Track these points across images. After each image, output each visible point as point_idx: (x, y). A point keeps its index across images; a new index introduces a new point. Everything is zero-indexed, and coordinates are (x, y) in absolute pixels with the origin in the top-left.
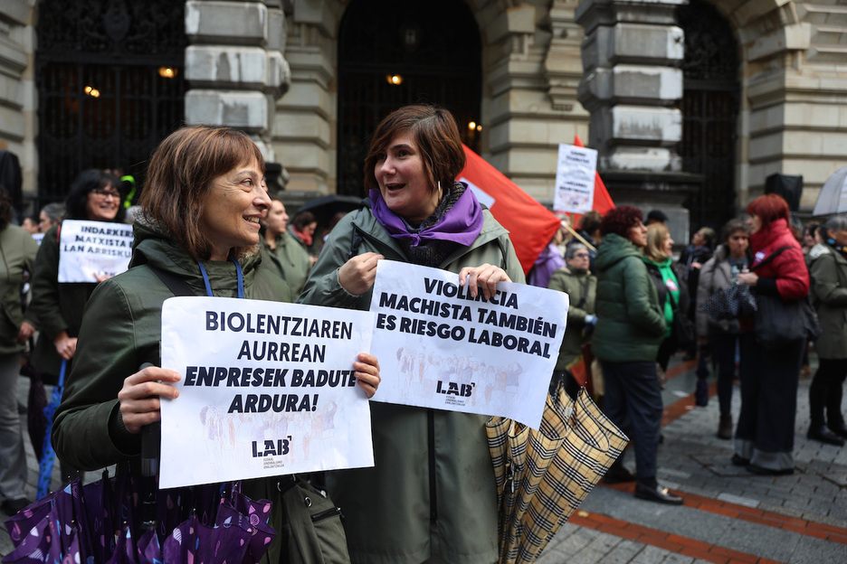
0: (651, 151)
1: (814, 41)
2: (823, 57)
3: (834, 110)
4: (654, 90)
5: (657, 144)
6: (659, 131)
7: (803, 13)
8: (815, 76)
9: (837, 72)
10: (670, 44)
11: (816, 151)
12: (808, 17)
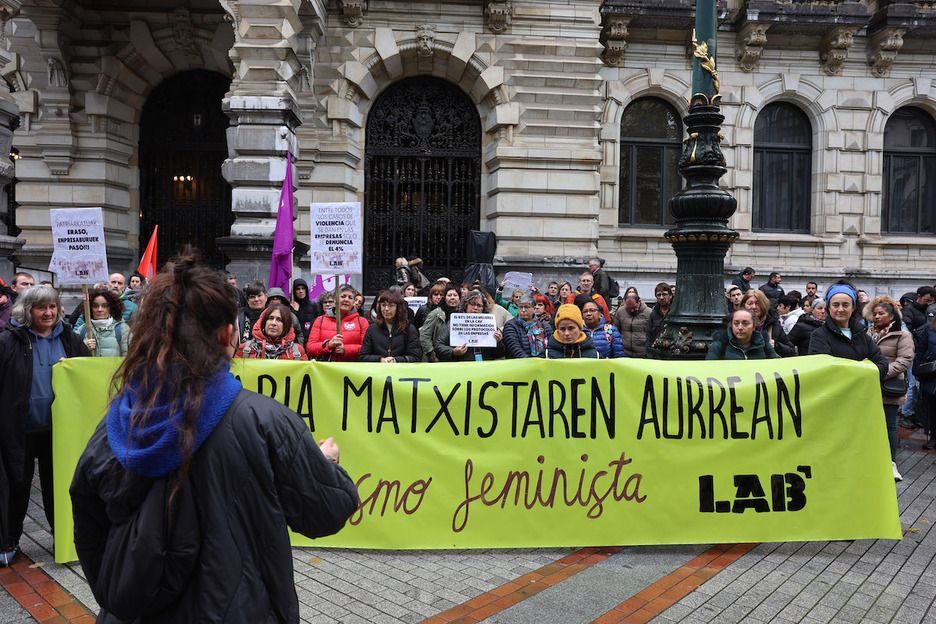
0: (264, 221)
1: (521, 117)
2: (531, 131)
3: (543, 175)
4: (264, 174)
5: (268, 216)
6: (268, 206)
7: (513, 95)
8: (524, 146)
9: (545, 143)
10: (278, 139)
11: (527, 210)
12: (518, 97)
